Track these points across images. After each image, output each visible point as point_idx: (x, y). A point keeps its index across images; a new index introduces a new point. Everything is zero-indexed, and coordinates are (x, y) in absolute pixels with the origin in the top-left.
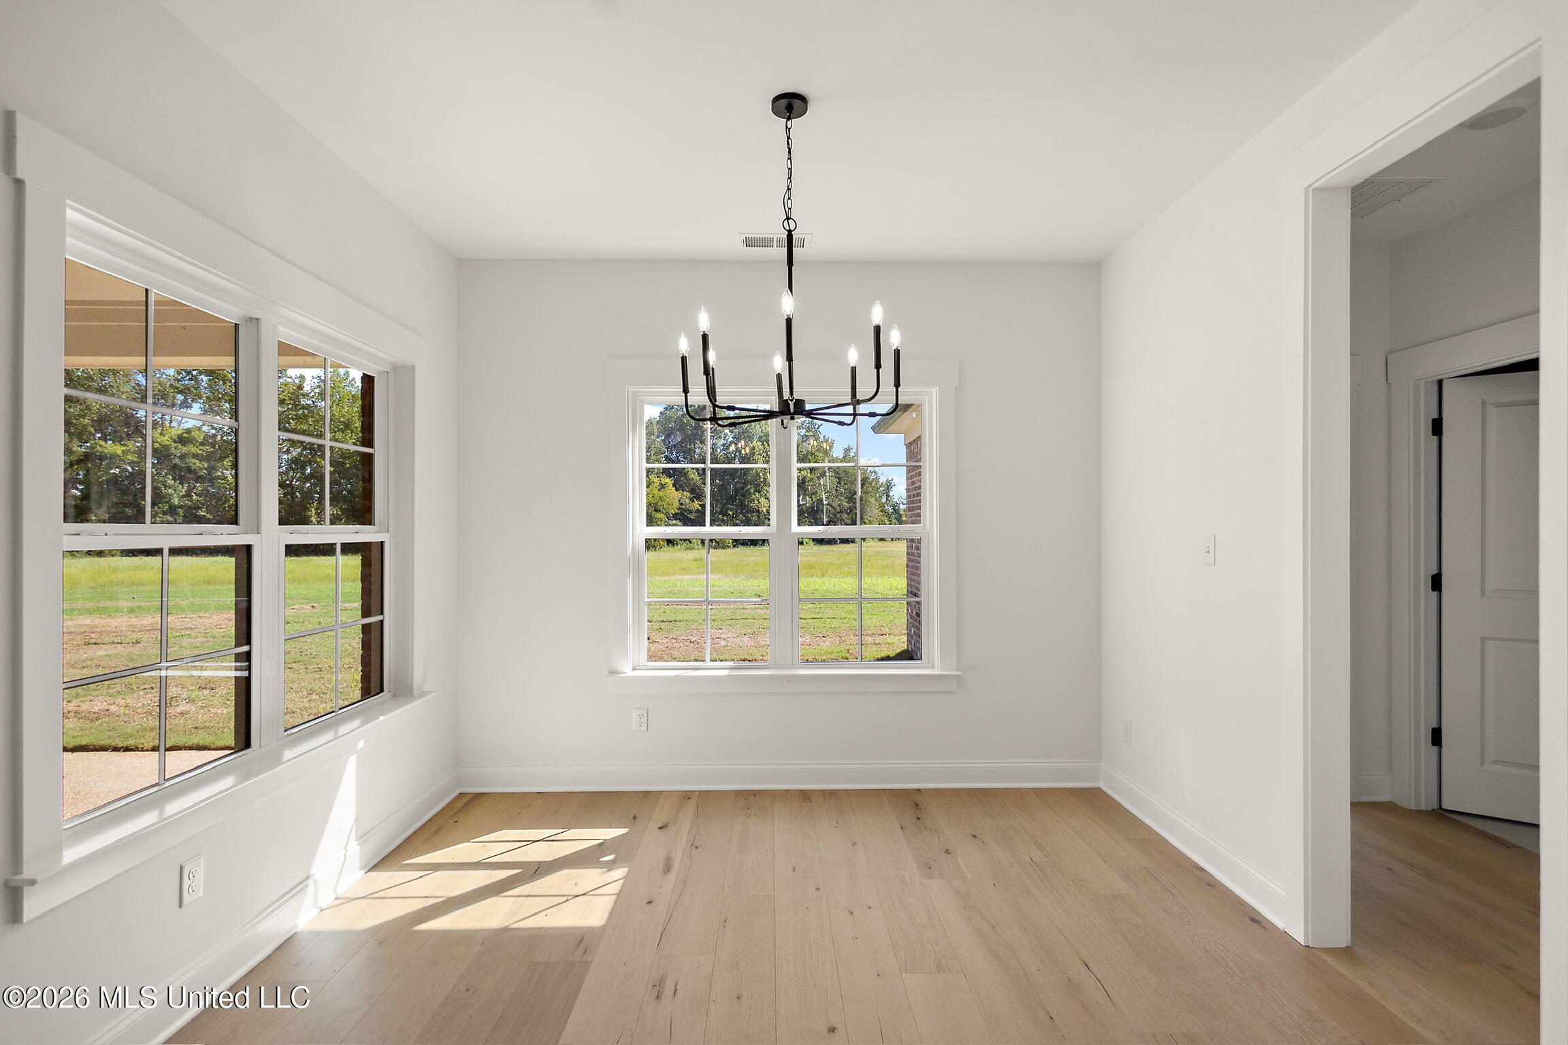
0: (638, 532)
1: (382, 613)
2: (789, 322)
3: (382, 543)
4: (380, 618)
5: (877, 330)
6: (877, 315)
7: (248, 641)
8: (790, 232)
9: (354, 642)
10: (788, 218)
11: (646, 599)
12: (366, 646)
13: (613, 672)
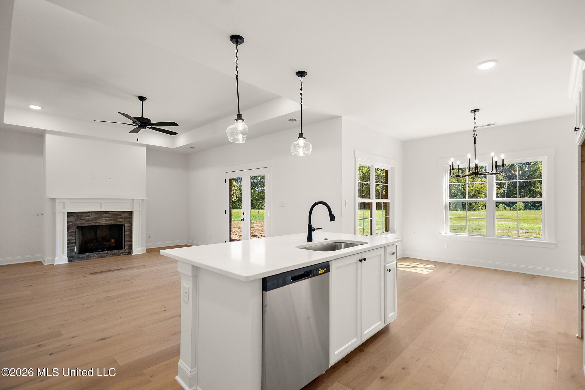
0: (447, 200)
1: (389, 216)
2: (469, 159)
3: (389, 202)
4: (389, 217)
5: (492, 157)
6: (493, 154)
7: (372, 217)
8: (475, 137)
9: (384, 220)
10: (474, 134)
11: (449, 217)
12: (386, 222)
13: (440, 234)
